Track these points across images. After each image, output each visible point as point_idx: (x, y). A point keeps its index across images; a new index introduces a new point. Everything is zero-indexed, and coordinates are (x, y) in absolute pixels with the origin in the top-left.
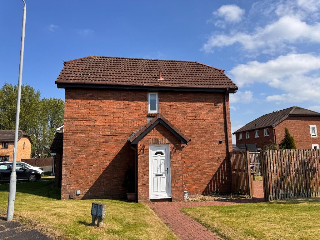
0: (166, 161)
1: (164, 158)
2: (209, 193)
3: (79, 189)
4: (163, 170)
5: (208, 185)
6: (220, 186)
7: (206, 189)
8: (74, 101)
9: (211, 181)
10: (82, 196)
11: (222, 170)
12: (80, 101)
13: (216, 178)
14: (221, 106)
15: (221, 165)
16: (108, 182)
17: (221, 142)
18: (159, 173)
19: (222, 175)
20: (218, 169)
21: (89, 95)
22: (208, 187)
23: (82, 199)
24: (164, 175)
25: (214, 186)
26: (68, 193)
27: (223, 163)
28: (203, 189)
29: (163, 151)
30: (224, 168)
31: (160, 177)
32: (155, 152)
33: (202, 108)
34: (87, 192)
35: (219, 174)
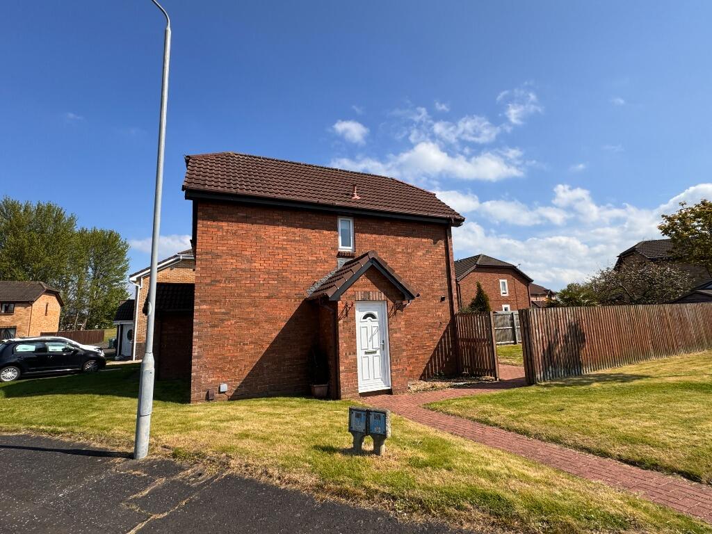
0: (380, 328)
1: (376, 324)
2: (429, 377)
3: (224, 382)
4: (376, 343)
5: (427, 364)
6: (443, 365)
7: (424, 371)
8: (215, 223)
9: (431, 358)
10: (230, 394)
11: (445, 341)
12: (224, 224)
13: (438, 353)
14: (441, 244)
15: (444, 333)
16: (275, 367)
17: (443, 299)
18: (371, 349)
19: (445, 349)
20: (441, 340)
21: (242, 214)
22: (427, 368)
23: (229, 400)
24: (378, 353)
25: (435, 366)
26: (204, 391)
27: (446, 331)
28: (421, 372)
29: (376, 313)
30: (448, 337)
31: (372, 355)
32: (364, 313)
33: (417, 247)
34: (239, 387)
35: (442, 347)
